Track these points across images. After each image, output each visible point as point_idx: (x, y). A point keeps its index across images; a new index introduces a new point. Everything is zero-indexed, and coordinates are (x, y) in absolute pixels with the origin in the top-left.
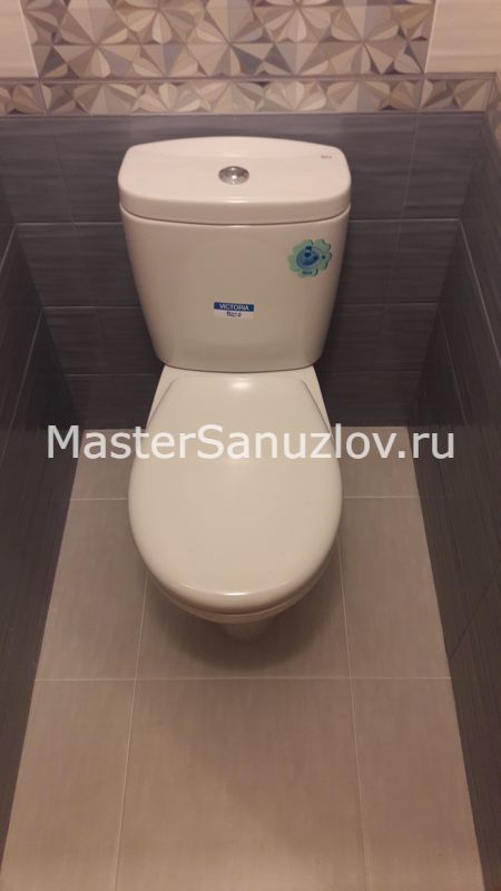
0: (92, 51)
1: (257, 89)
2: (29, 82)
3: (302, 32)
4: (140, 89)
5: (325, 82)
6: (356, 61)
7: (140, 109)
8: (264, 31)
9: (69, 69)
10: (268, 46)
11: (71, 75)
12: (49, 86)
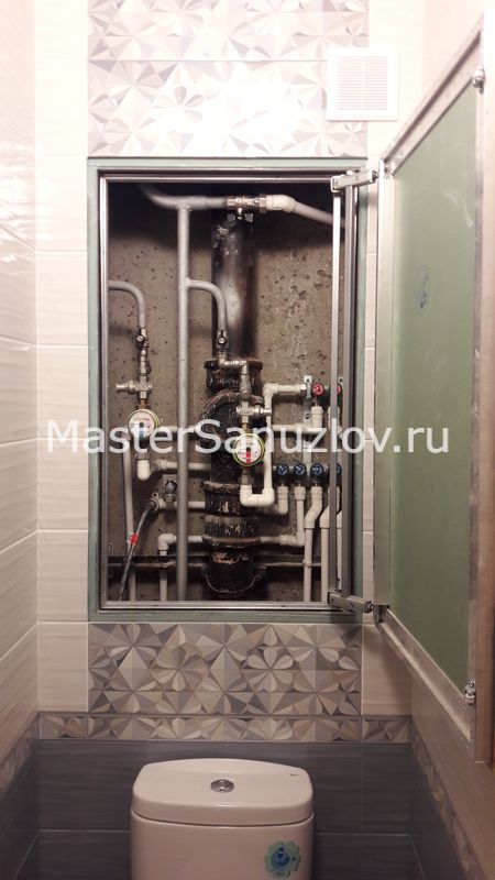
0: (130, 695)
1: (242, 723)
2: (81, 715)
3: (274, 686)
4: (159, 722)
5: (291, 720)
6: (312, 706)
7: (156, 737)
8: (248, 685)
9: (111, 706)
10: (250, 695)
11: (112, 711)
12: (94, 718)
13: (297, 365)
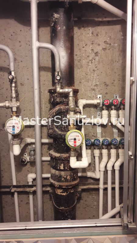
13: (94, 90)
